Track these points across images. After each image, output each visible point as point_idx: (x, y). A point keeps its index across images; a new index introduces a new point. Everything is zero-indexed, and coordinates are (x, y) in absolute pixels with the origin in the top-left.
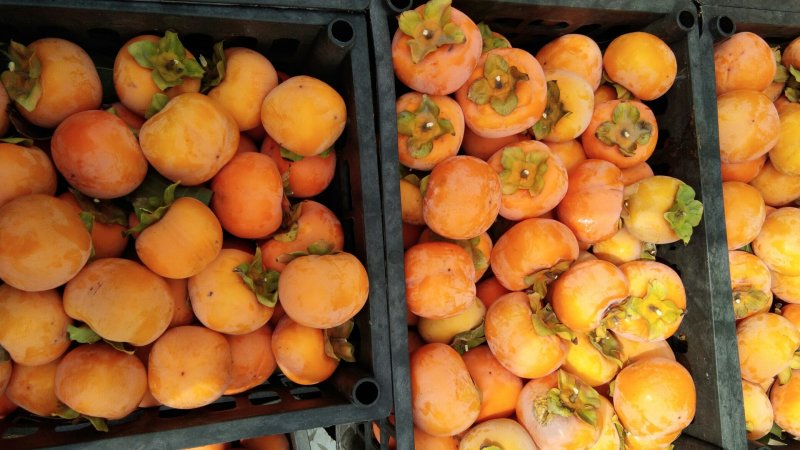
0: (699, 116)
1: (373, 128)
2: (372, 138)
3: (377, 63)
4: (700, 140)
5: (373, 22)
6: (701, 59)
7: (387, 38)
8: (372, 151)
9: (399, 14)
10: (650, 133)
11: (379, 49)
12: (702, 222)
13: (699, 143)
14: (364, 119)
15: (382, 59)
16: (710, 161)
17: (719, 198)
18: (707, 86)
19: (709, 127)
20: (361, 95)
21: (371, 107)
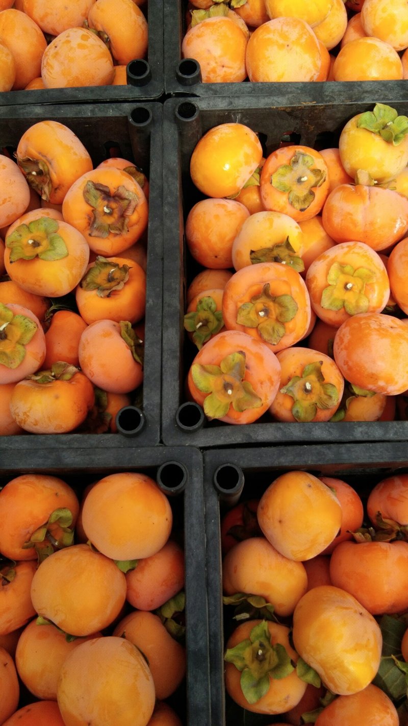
0: (281, 102)
1: (319, 447)
2: (329, 449)
3: (253, 441)
4: (307, 102)
5: (211, 444)
6: (224, 97)
7: (228, 430)
8: (343, 449)
9: (206, 418)
10: (303, 155)
11: (239, 439)
12: (392, 105)
13: (310, 104)
14: (310, 457)
15: (249, 436)
16: (327, 94)
17: (363, 85)
18: (249, 93)
19: (291, 92)
20: (286, 458)
21: (298, 448)
